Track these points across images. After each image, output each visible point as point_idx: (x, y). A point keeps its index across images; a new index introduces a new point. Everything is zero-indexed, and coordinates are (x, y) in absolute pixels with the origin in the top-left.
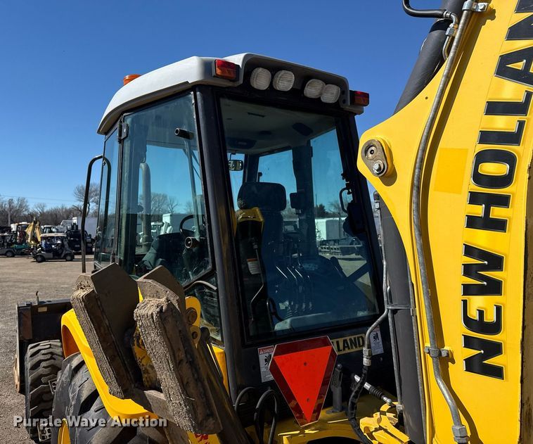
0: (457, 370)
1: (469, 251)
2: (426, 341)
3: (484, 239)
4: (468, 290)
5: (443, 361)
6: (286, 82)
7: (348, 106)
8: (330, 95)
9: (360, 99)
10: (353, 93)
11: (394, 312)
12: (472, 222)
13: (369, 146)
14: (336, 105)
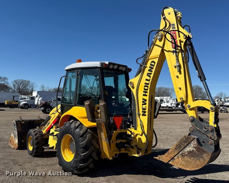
0: (141, 116)
1: (143, 99)
2: (137, 112)
3: (145, 97)
4: (143, 104)
5: (139, 115)
6: (116, 67)
7: (127, 71)
8: (124, 69)
9: (130, 70)
10: (129, 68)
11: (133, 109)
12: (144, 95)
13: (131, 82)
14: (125, 71)
